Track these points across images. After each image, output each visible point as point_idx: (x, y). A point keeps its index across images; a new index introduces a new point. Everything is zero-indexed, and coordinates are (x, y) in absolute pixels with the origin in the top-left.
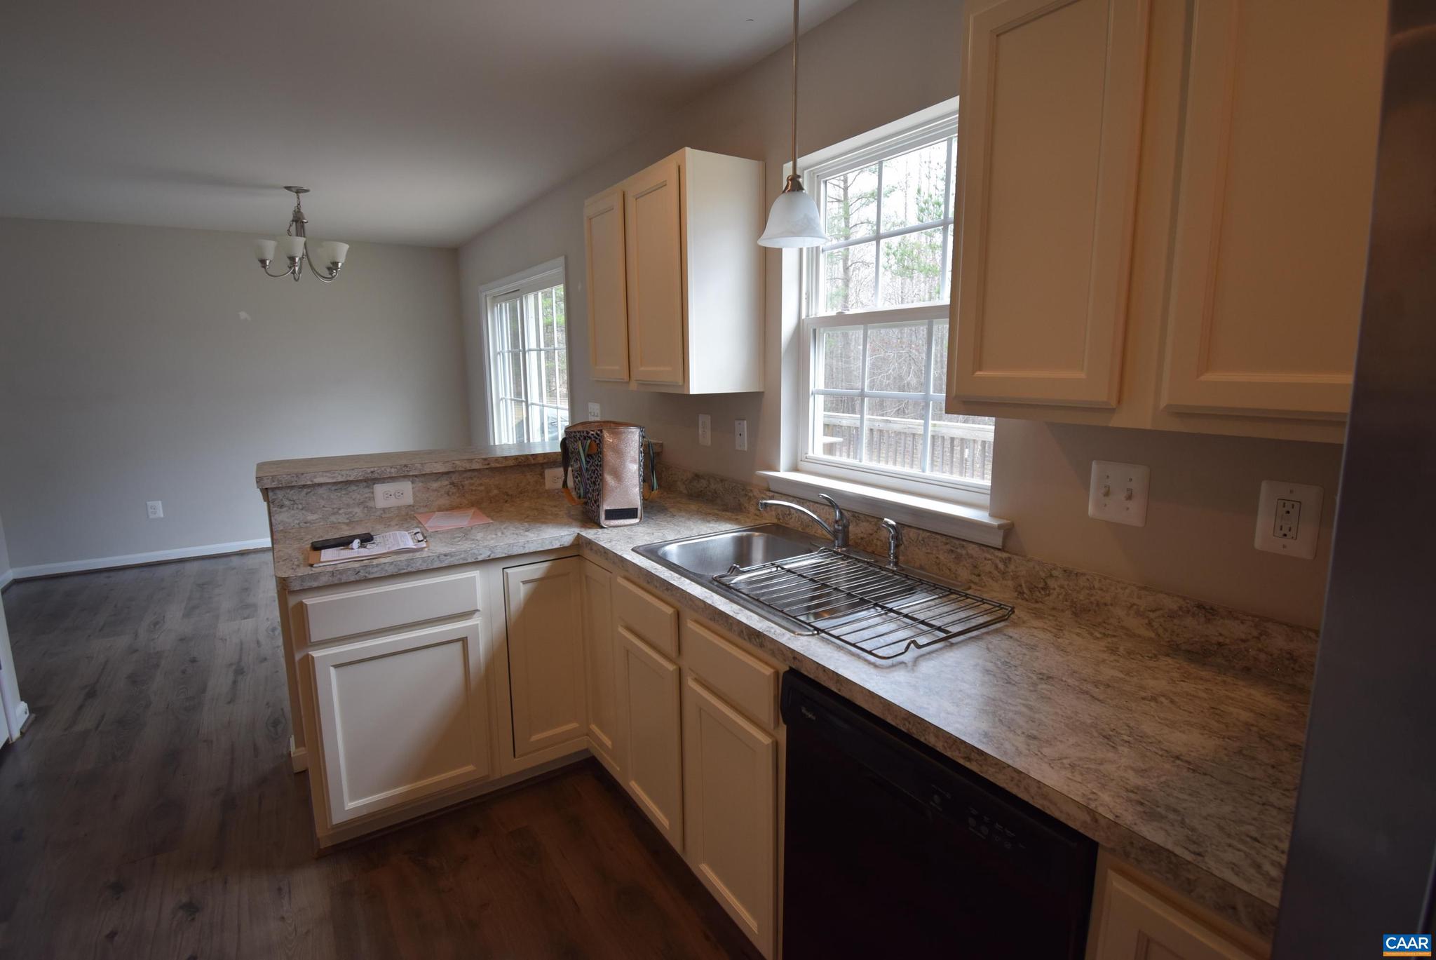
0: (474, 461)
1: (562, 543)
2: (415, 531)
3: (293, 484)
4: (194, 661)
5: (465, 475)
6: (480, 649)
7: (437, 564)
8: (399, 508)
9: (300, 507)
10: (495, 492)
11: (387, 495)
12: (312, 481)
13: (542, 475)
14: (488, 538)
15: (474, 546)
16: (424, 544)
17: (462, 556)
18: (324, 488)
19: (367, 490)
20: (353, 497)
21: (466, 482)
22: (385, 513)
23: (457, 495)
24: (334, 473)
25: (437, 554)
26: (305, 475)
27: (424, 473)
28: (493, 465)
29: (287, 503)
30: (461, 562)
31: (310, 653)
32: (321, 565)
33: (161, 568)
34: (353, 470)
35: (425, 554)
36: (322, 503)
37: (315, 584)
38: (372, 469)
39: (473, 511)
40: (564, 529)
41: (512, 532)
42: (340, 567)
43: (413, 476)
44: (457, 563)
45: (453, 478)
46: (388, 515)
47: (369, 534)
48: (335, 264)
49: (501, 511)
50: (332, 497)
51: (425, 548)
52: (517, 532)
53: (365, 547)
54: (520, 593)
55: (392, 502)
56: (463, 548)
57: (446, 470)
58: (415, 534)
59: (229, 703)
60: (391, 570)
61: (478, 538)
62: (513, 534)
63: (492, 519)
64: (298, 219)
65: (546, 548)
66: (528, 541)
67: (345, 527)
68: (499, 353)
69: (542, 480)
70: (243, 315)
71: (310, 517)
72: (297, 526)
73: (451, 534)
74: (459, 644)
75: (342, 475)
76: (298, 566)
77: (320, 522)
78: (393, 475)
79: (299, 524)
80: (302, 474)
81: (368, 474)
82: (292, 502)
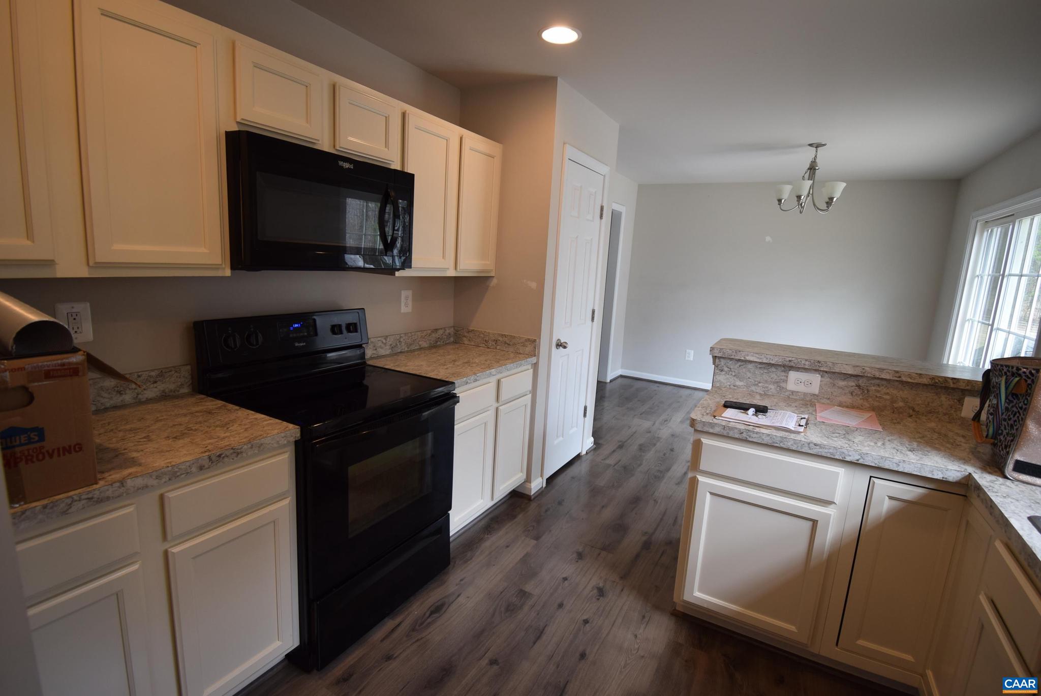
0: (885, 371)
1: (946, 477)
2: (803, 416)
3: (732, 357)
4: (672, 450)
5: (873, 382)
6: (829, 536)
7: (805, 450)
8: (805, 394)
9: (734, 374)
10: (901, 404)
11: (796, 381)
12: (744, 358)
13: (961, 401)
14: (866, 444)
15: (847, 445)
16: (802, 429)
17: (831, 451)
18: (753, 364)
19: (783, 374)
20: (772, 376)
21: (873, 388)
22: (793, 395)
23: (861, 397)
24: (761, 355)
25: (809, 441)
26: (741, 352)
27: (834, 371)
28: (904, 379)
29: (726, 369)
30: (829, 455)
31: (697, 476)
32: (720, 418)
33: (684, 389)
34: (776, 356)
35: (798, 437)
36: (749, 375)
37: (711, 431)
38: (790, 359)
39: (870, 414)
40: (956, 463)
41: (894, 446)
42: (731, 424)
43: (823, 371)
44: (824, 454)
45: (860, 382)
46: (793, 397)
47: (767, 407)
48: (831, 199)
49: (898, 423)
50: (756, 373)
51: (801, 432)
52: (900, 448)
53: (757, 416)
54: (882, 506)
55: (801, 388)
56: (837, 444)
57: (855, 373)
58: (802, 419)
59: (677, 484)
60: (766, 440)
61: (856, 440)
62: (894, 448)
63: (883, 428)
64: (812, 168)
65: (924, 474)
66: (904, 461)
67: (758, 397)
68: (978, 276)
69: (960, 406)
70: (768, 239)
71: (739, 383)
72: (728, 386)
73: (833, 430)
74: (811, 523)
75: (767, 359)
76: (707, 414)
77: (744, 388)
78: (807, 367)
79: (730, 385)
80: (740, 351)
81: (786, 361)
82: (729, 370)
